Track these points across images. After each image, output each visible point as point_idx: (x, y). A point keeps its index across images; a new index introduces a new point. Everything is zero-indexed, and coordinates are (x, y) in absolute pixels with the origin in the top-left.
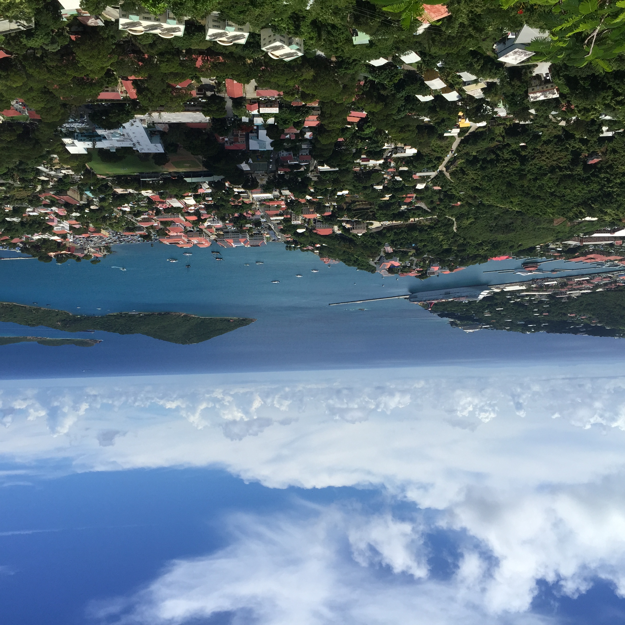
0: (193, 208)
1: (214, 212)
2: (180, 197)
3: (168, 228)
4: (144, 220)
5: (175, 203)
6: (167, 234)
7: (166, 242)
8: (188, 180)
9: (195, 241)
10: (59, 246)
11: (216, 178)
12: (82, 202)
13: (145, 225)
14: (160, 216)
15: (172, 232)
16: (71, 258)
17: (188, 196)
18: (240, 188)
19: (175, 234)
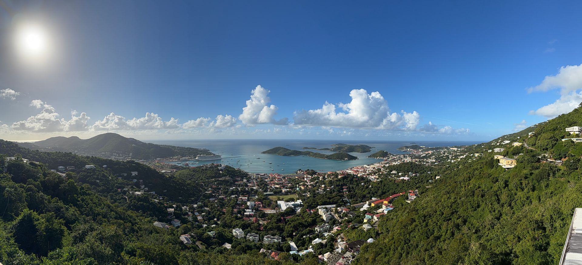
2: (276, 188)
5: (277, 186)
8: (272, 193)
11: (265, 193)
12: (301, 186)
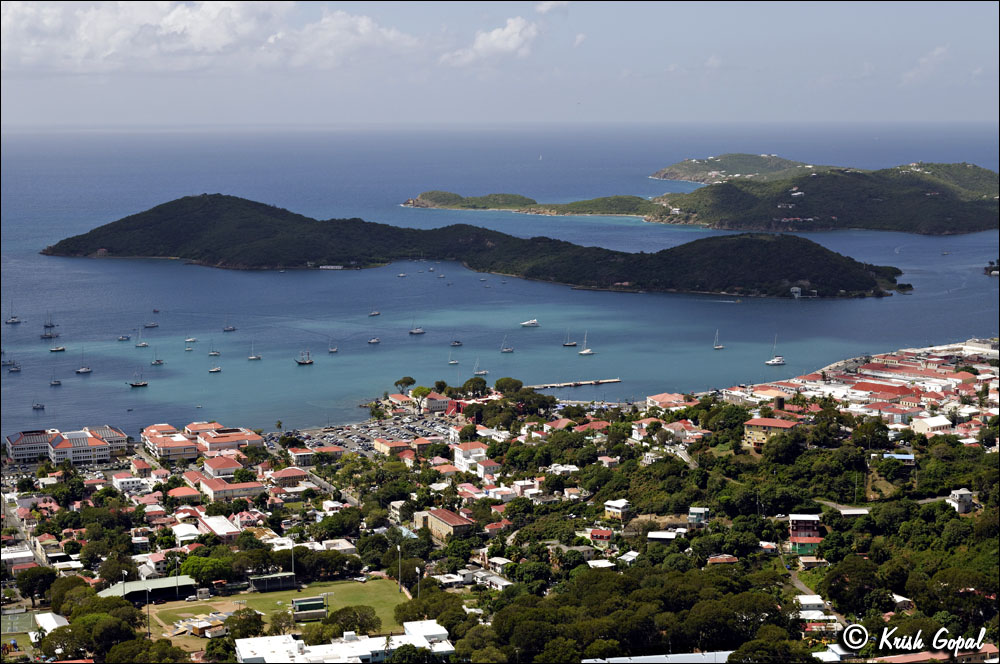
0: (180, 516)
1: (130, 509)
3: (241, 467)
4: (294, 481)
5: (221, 526)
6: (245, 452)
7: (247, 435)
8: (186, 580)
9: (179, 438)
10: (479, 415)
11: (119, 590)
12: (425, 513)
13: (295, 470)
14: (258, 492)
15: (233, 457)
16: (457, 390)
17: (190, 542)
18: (64, 570)
19: (224, 453)
